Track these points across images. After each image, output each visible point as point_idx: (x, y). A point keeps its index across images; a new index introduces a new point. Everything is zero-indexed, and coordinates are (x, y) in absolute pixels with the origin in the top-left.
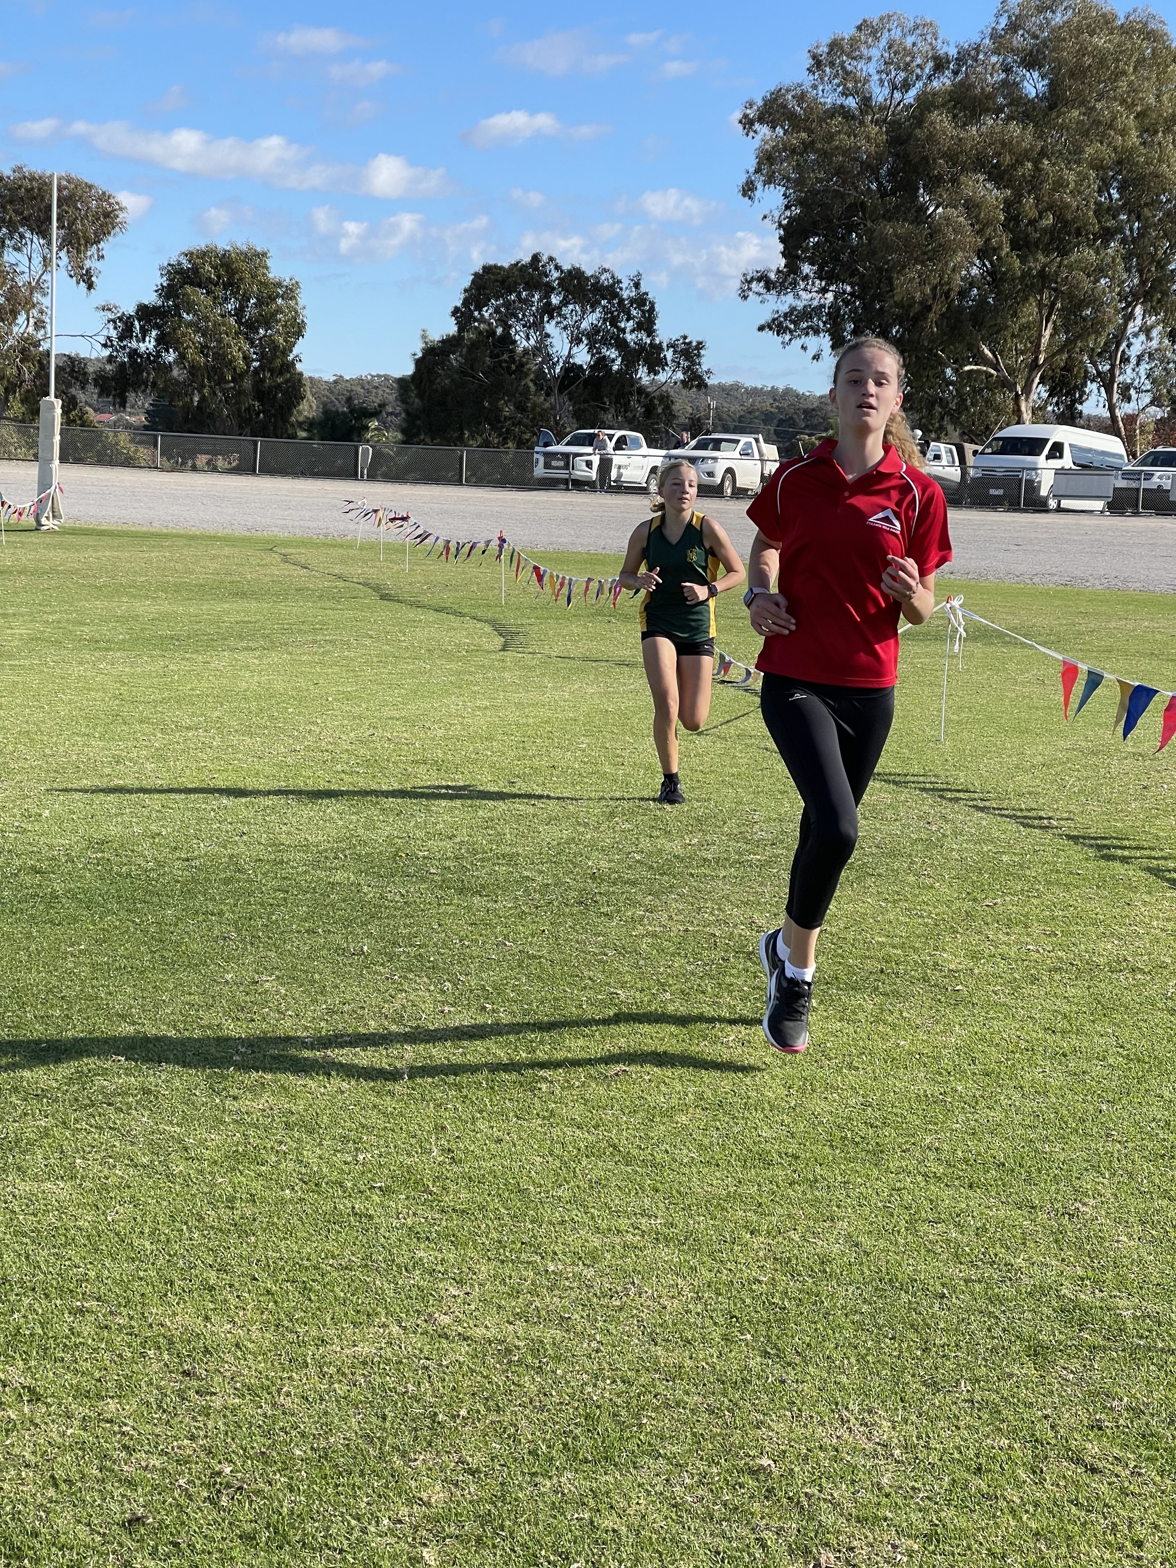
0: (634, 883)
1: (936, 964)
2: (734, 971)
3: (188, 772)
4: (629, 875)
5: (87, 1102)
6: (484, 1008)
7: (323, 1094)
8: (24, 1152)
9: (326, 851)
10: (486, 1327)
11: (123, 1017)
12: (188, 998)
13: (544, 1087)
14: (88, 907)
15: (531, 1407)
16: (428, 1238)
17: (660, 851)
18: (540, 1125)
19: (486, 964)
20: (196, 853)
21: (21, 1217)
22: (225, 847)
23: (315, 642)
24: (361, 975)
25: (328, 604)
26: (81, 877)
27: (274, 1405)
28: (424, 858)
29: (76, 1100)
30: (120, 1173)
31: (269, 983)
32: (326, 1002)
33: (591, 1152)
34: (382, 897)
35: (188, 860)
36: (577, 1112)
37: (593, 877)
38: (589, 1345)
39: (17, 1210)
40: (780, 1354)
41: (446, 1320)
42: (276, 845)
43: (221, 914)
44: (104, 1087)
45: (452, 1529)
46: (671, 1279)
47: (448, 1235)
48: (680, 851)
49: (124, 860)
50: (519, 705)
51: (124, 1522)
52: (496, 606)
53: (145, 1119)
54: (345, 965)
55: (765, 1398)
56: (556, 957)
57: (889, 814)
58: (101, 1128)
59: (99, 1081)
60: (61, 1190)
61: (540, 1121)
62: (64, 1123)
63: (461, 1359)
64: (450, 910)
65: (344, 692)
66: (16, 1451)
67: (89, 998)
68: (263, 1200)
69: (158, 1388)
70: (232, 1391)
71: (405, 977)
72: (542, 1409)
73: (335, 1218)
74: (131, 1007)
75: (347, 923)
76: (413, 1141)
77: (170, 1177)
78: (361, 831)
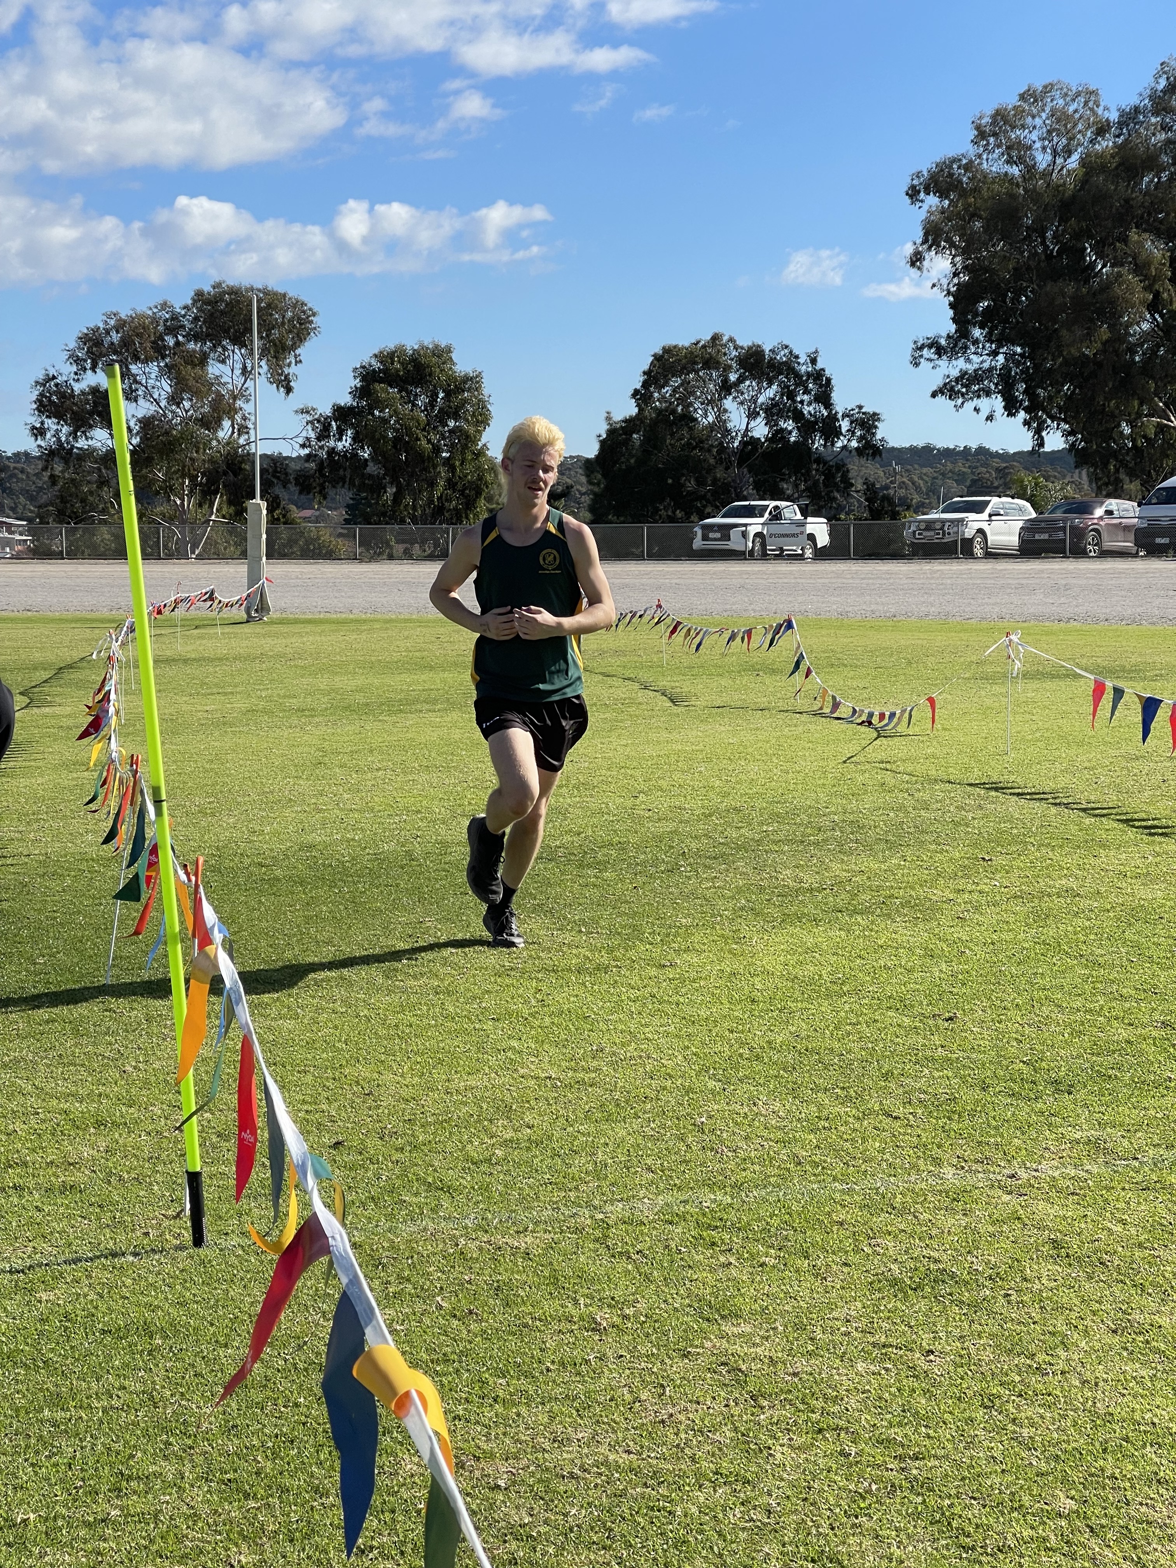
52: (658, 666)
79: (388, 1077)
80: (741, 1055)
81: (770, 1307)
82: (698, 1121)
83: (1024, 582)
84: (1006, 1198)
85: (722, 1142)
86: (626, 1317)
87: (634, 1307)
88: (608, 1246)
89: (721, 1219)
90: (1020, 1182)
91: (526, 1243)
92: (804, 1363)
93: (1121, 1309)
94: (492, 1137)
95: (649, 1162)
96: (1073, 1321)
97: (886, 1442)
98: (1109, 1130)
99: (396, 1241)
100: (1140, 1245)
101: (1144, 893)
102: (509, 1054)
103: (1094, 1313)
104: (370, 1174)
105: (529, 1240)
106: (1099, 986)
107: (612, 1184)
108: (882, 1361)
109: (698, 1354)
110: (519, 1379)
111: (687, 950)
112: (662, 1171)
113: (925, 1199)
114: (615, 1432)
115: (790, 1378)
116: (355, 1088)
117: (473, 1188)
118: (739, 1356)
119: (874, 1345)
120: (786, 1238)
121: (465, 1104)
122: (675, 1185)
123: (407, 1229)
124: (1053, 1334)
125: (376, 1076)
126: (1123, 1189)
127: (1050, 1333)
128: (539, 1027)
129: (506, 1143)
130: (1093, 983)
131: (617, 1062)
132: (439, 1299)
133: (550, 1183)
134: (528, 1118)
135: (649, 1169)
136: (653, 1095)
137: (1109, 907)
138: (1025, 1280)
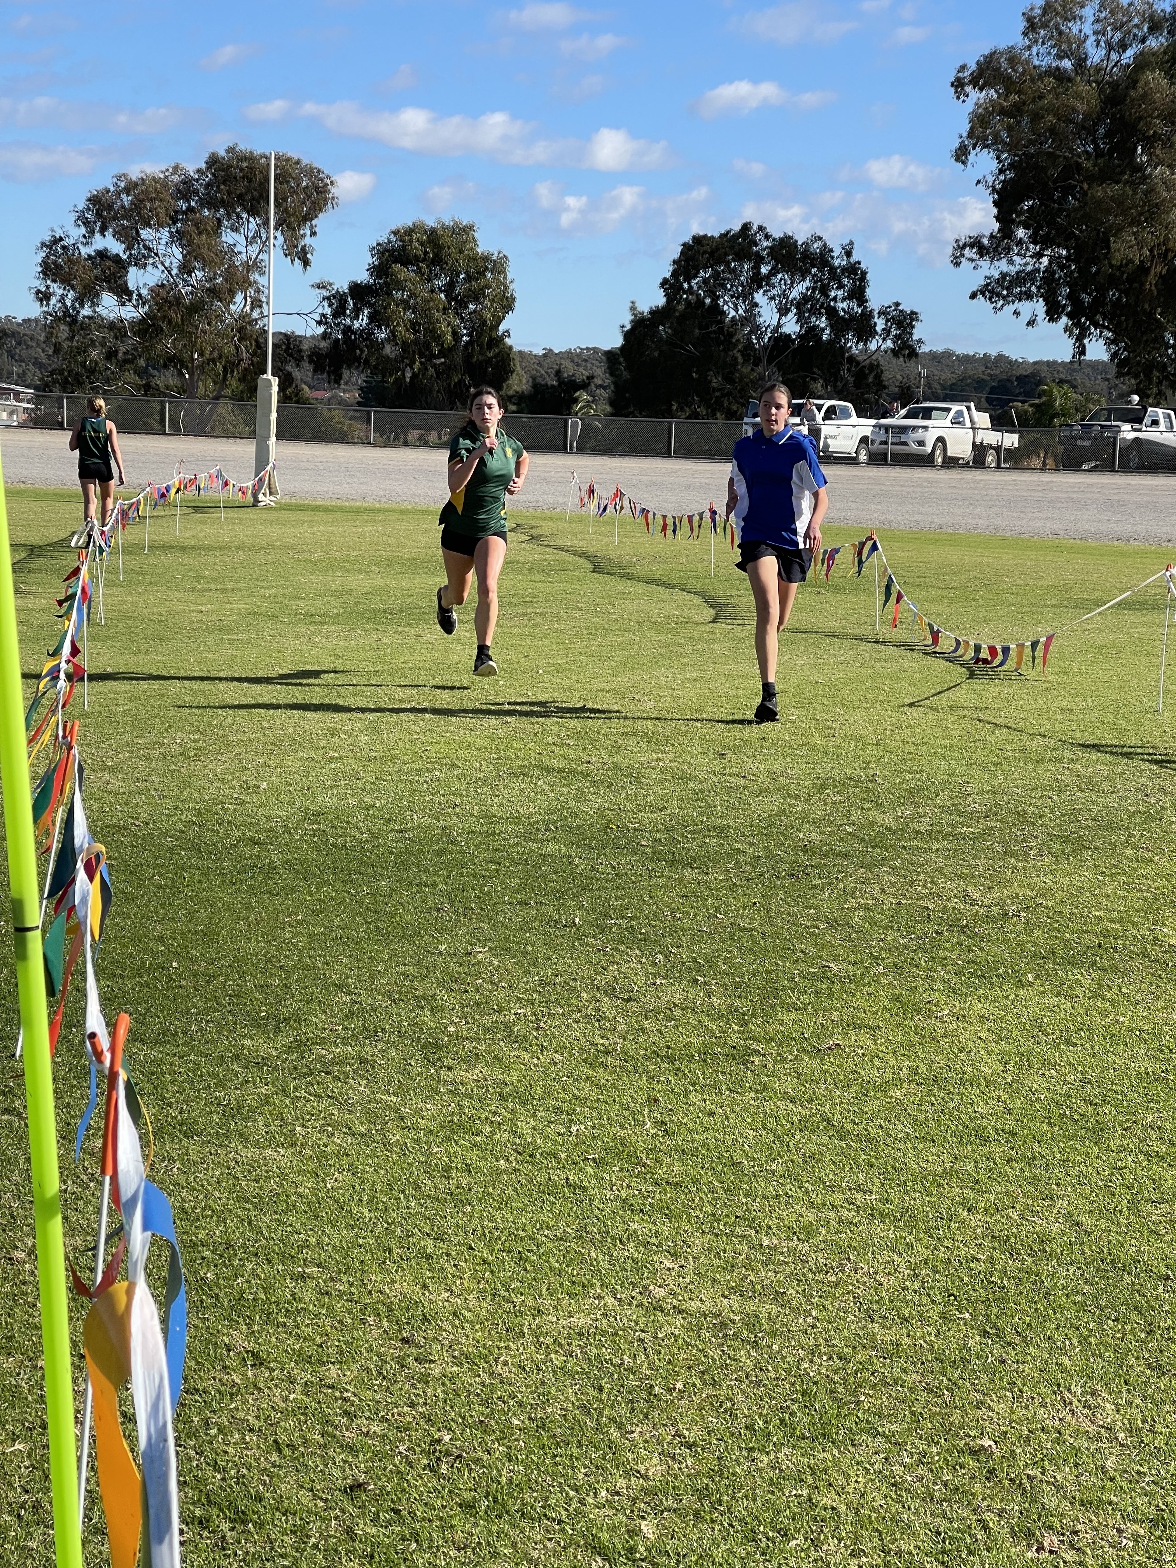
0: (846, 856)
1: (1156, 939)
2: (948, 945)
3: (401, 744)
4: (841, 848)
5: (305, 1070)
6: (696, 981)
7: (536, 1066)
8: (246, 1119)
9: (537, 822)
10: (701, 1300)
11: (339, 987)
12: (402, 969)
13: (756, 1060)
14: (305, 878)
15: (747, 1382)
16: (642, 1210)
17: (872, 824)
18: (753, 1099)
19: (697, 937)
20: (410, 824)
21: (243, 1183)
22: (438, 820)
23: (525, 614)
24: (573, 946)
25: (538, 577)
26: (298, 848)
27: (492, 1374)
28: (635, 829)
29: (295, 1068)
30: (339, 1141)
31: (482, 954)
32: (538, 973)
33: (804, 1125)
34: (593, 869)
35: (401, 832)
36: (790, 1085)
37: (804, 849)
38: (805, 1320)
39: (240, 1176)
40: (999, 1334)
41: (660, 1292)
42: (487, 816)
43: (434, 885)
44: (323, 1056)
45: (670, 1503)
46: (887, 1256)
47: (662, 1208)
48: (893, 824)
49: (339, 831)
50: (729, 677)
51: (346, 1488)
52: (705, 577)
53: (362, 1088)
54: (556, 937)
55: (985, 1378)
56: (768, 929)
57: (1106, 786)
58: (320, 1096)
59: (318, 1050)
60: (281, 1157)
61: (752, 1095)
62: (284, 1091)
63: (677, 1332)
64: (662, 881)
65: (554, 665)
66: (241, 1415)
67: (307, 968)
68: (478, 1170)
69: (379, 1355)
70: (450, 1359)
71: (617, 949)
72: (758, 1384)
73: (549, 1189)
74: (347, 977)
75: (559, 895)
76: (626, 1113)
77: (387, 1145)
78: (572, 803)
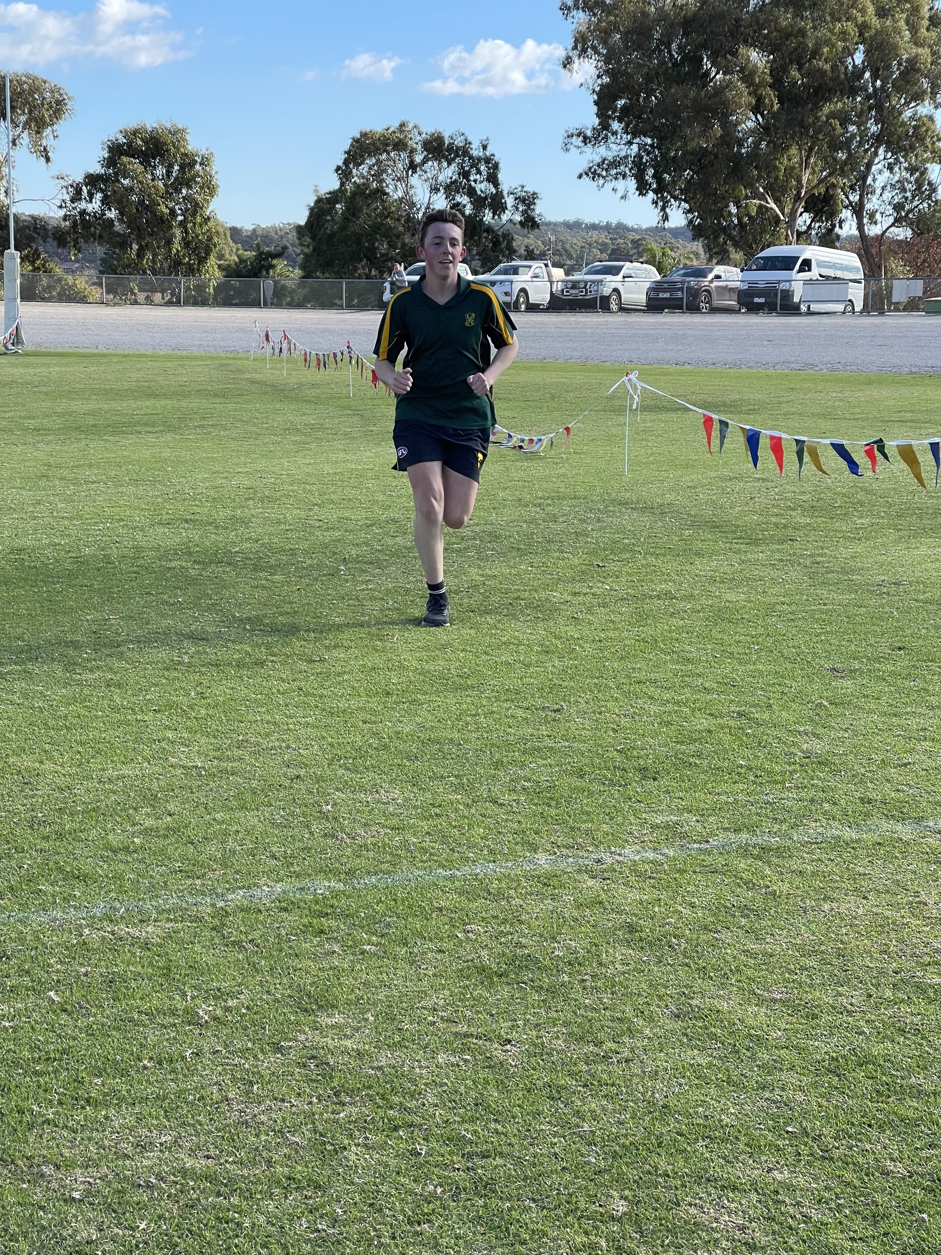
1: (547, 599)
9: (170, 550)
20: (83, 554)
22: (102, 550)
28: (235, 552)
31: (114, 620)
34: (200, 574)
49: (34, 559)
52: (346, 397)
54: (165, 610)
71: (202, 615)
75: (173, 588)
78: (197, 539)
79: (48, 766)
80: (370, 745)
81: (365, 997)
82: (325, 808)
83: (650, 332)
84: (591, 883)
85: (343, 830)
86: (227, 1009)
87: (238, 998)
88: (223, 935)
89: (332, 906)
90: (604, 867)
91: (147, 933)
92: (390, 1056)
93: (684, 993)
94: (134, 825)
95: (274, 849)
96: (640, 1007)
97: (457, 1141)
98: (686, 815)
99: (25, 931)
100: (706, 928)
101: (730, 596)
102: (163, 744)
103: (660, 998)
104: (14, 863)
105: (149, 929)
106: (687, 679)
107: (237, 872)
108: (463, 1051)
109: (291, 1047)
110: (114, 1078)
111: (336, 647)
112: (285, 858)
113: (519, 885)
114: (197, 1135)
115: (373, 1072)
116: (16, 777)
117: (107, 876)
118: (329, 1049)
119: (456, 1034)
120: (388, 925)
121: (114, 792)
122: (295, 872)
123: (37, 919)
124: (620, 1020)
125: (37, 765)
126: (695, 872)
127: (618, 1019)
128: (195, 718)
129: (146, 832)
130: (682, 676)
131: (259, 751)
132: (52, 994)
133: (180, 871)
134: (171, 807)
135: (274, 857)
136: (287, 783)
137: (700, 608)
138: (601, 964)
